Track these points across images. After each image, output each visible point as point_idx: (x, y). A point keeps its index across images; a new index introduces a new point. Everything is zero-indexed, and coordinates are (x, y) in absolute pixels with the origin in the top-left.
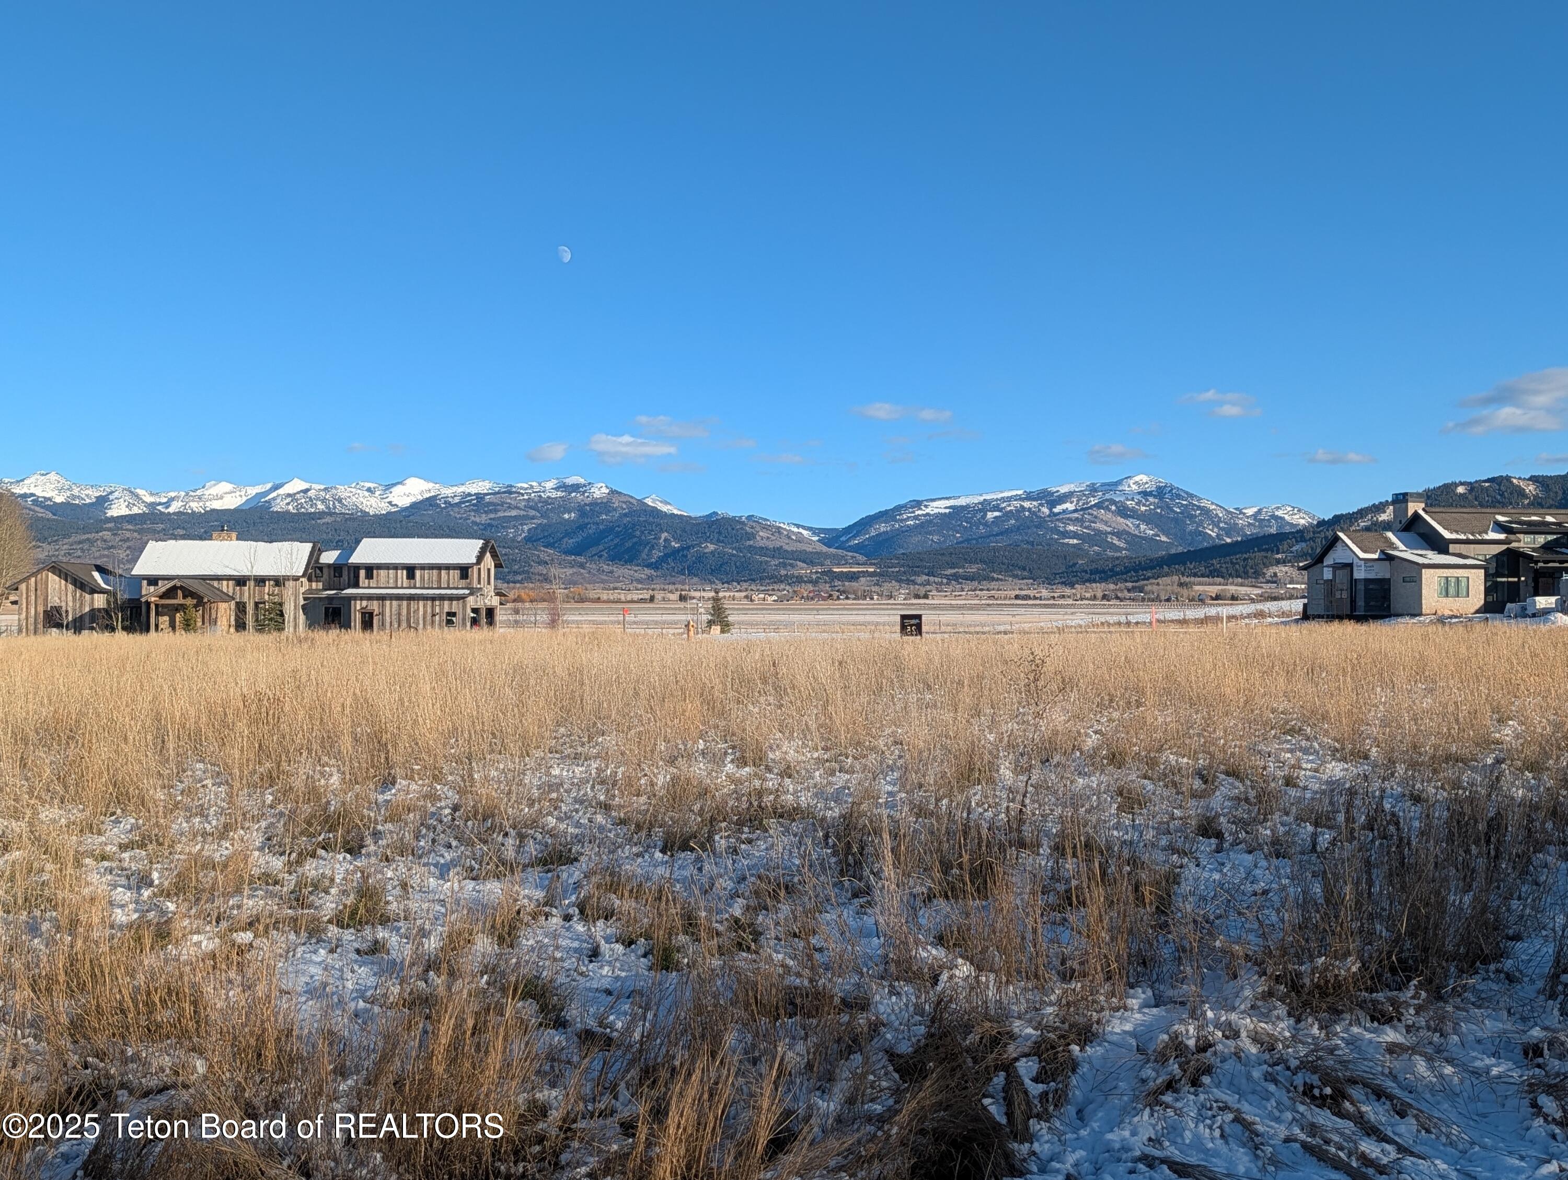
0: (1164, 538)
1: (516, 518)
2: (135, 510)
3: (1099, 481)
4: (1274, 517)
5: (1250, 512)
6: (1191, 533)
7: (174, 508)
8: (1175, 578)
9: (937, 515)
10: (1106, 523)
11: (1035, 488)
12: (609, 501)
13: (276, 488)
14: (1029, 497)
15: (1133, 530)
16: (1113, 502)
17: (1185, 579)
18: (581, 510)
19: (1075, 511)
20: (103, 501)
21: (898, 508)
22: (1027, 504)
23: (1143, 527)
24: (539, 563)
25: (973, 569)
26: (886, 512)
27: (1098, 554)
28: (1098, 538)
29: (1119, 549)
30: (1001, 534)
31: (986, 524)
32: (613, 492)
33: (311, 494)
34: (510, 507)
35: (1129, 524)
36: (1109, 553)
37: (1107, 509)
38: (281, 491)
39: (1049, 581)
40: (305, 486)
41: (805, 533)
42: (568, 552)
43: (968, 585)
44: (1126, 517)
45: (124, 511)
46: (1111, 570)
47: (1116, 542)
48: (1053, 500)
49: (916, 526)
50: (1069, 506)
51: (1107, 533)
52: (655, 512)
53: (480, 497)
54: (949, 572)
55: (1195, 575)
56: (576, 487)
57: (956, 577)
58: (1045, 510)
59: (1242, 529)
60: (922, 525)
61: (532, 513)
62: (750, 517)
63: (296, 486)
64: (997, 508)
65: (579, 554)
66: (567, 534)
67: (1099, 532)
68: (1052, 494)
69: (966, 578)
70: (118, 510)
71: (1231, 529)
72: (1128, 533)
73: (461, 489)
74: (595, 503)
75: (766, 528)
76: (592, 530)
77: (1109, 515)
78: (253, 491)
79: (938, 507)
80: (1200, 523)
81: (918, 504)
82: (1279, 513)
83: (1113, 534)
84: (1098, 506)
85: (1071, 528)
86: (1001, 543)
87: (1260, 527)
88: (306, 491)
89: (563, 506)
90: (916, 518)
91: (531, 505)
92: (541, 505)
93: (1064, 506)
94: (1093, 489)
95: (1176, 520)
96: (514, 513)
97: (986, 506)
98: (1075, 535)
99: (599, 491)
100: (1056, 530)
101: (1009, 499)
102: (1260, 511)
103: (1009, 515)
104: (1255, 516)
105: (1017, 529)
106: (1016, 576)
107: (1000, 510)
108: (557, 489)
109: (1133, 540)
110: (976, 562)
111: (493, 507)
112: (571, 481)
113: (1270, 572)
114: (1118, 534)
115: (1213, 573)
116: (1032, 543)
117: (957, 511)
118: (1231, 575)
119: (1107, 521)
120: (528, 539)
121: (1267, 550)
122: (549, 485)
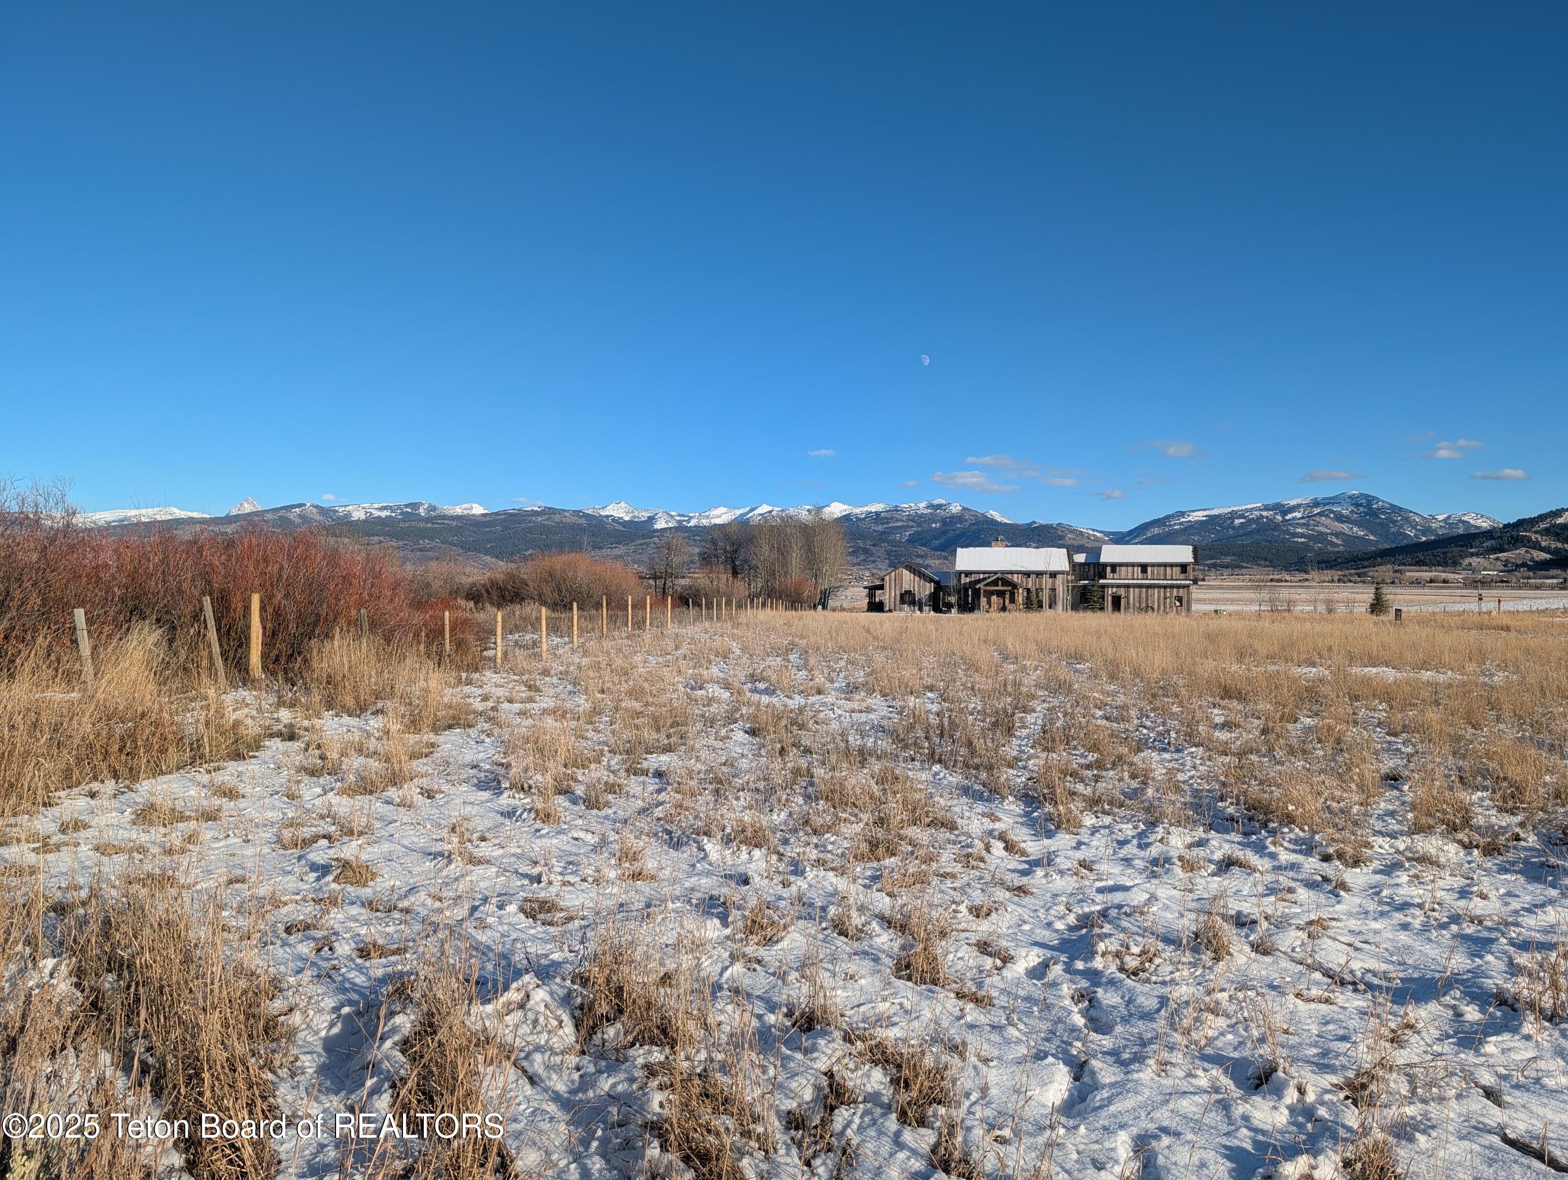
0: (1372, 538)
1: (901, 527)
2: (670, 525)
3: (1320, 496)
4: (1464, 522)
5: (1441, 518)
6: (1394, 533)
7: (693, 523)
8: (1389, 566)
9: (1197, 522)
10: (1326, 527)
11: (1270, 502)
12: (963, 515)
13: (752, 510)
14: (1266, 508)
15: (1347, 531)
16: (1333, 512)
17: (1397, 567)
18: (943, 521)
19: (1302, 518)
20: (651, 519)
21: (1168, 517)
22: (1265, 514)
23: (1355, 529)
24: (918, 556)
25: (1228, 560)
26: (1159, 520)
27: (1320, 549)
28: (1321, 537)
29: (1337, 545)
30: (1246, 534)
31: (1234, 528)
32: (964, 509)
33: (774, 513)
34: (897, 520)
35: (1345, 528)
36: (1330, 548)
37: (1327, 516)
38: (755, 512)
39: (1287, 568)
40: (770, 509)
41: (1098, 535)
42: (935, 549)
43: (1226, 572)
44: (1342, 522)
45: (664, 525)
46: (1335, 560)
47: (1334, 540)
48: (1285, 510)
49: (1181, 530)
50: (1298, 515)
51: (1327, 534)
52: (993, 522)
53: (878, 514)
54: (1209, 562)
55: (1404, 564)
56: (939, 506)
57: (1215, 566)
58: (1279, 518)
59: (1435, 530)
60: (1185, 529)
61: (911, 524)
62: (1059, 524)
63: (764, 509)
64: (1242, 516)
65: (942, 550)
66: (935, 538)
67: (1321, 533)
68: (1283, 506)
69: (1222, 567)
70: (660, 525)
71: (1426, 530)
72: (1344, 534)
73: (865, 509)
74: (953, 517)
75: (1073, 531)
76: (951, 534)
77: (1329, 521)
78: (739, 512)
79: (1198, 516)
80: (1401, 526)
81: (1182, 514)
82: (1465, 518)
83: (1332, 534)
84: (1320, 514)
85: (1299, 530)
86: (1247, 541)
87: (1450, 528)
88: (770, 512)
89: (932, 518)
90: (1181, 524)
91: (911, 518)
92: (917, 519)
93: (1294, 515)
94: (1316, 504)
95: (1381, 524)
96: (900, 524)
97: (1233, 515)
98: (1302, 535)
99: (955, 508)
100: (1287, 532)
101: (1252, 510)
102: (1449, 517)
103: (1251, 521)
104: (1445, 520)
105: (1258, 531)
106: (1259, 565)
107: (1244, 518)
108: (927, 507)
109: (1348, 539)
110: (1229, 554)
111: (886, 520)
112: (936, 502)
113: (1466, 561)
114: (1337, 535)
115: (1419, 563)
116: (1270, 542)
117: (1212, 519)
118: (1433, 565)
119: (1327, 525)
120: (908, 541)
121: (1462, 546)
122: (922, 505)
